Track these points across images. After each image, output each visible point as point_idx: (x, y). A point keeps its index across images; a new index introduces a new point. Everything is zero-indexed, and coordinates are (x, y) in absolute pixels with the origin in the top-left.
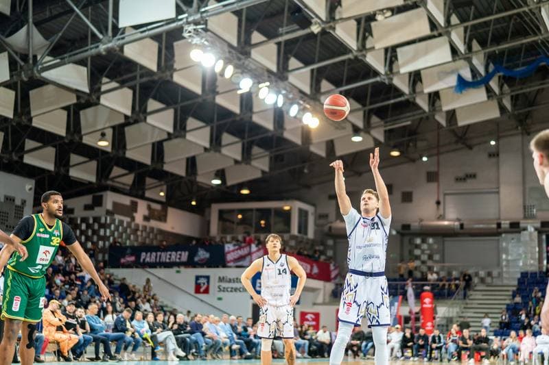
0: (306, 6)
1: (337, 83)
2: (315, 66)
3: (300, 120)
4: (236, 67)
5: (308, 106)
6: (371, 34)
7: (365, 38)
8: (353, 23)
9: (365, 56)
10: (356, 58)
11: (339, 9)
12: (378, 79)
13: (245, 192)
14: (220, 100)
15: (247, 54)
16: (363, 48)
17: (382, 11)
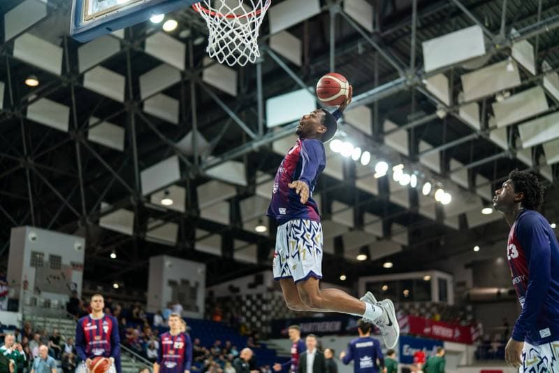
0: (431, 94)
1: (465, 161)
2: (444, 147)
3: (433, 197)
4: (372, 153)
5: (439, 184)
6: (493, 114)
7: (487, 119)
8: (476, 106)
9: (488, 135)
10: (480, 137)
11: (461, 94)
12: (502, 155)
13: (388, 265)
14: (360, 184)
15: (381, 142)
16: (486, 127)
17: (501, 93)
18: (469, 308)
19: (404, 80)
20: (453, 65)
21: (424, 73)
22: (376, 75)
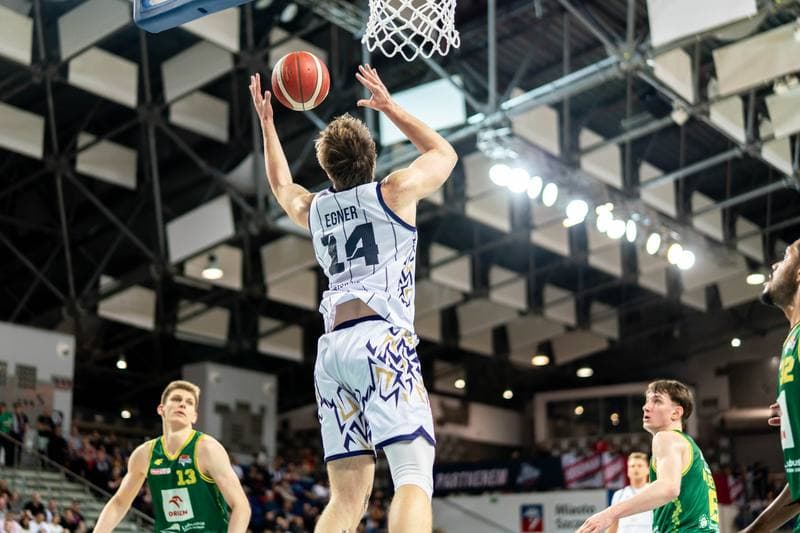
0: (662, 84)
1: (716, 195)
2: (681, 174)
3: (665, 258)
4: (561, 185)
5: (674, 235)
6: (767, 115)
7: (757, 124)
8: (738, 103)
9: (759, 151)
10: (746, 155)
11: (713, 83)
12: (783, 184)
13: (585, 372)
14: (539, 238)
15: (575, 165)
16: (755, 137)
17: (783, 79)
18: (724, 442)
19: (616, 61)
20: (701, 34)
21: (651, 48)
22: (566, 53)
